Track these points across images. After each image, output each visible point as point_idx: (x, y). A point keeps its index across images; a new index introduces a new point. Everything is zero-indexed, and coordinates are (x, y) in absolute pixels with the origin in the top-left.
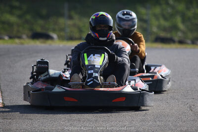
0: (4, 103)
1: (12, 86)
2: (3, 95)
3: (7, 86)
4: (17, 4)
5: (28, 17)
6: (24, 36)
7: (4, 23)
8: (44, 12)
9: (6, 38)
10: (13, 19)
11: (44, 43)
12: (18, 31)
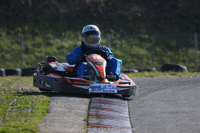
1: (142, 120)
3: (138, 120)
4: (146, 36)
5: (158, 49)
6: (154, 69)
7: (133, 56)
8: (174, 43)
9: (136, 71)
10: (142, 52)
11: (173, 74)
12: (148, 64)
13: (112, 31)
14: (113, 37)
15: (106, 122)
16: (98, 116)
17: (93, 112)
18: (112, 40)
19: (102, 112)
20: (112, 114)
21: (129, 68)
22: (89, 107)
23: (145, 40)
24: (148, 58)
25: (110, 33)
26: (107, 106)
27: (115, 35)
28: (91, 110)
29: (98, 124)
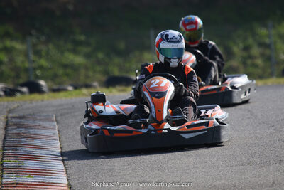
0: (71, 183)
2: (68, 172)
4: (82, 38)
5: (100, 55)
6: (95, 84)
7: (65, 66)
8: (122, 45)
9: (70, 88)
10: (78, 60)
11: (123, 91)
12: (87, 77)
13: (33, 32)
14: (34, 40)
15: (29, 164)
16: (16, 157)
17: (9, 150)
18: (34, 45)
19: (22, 151)
20: (37, 152)
21: (60, 84)
22: (4, 144)
23: (81, 43)
24: (86, 68)
25: (30, 34)
26: (29, 142)
27: (38, 38)
28: (6, 148)
29: (18, 167)
